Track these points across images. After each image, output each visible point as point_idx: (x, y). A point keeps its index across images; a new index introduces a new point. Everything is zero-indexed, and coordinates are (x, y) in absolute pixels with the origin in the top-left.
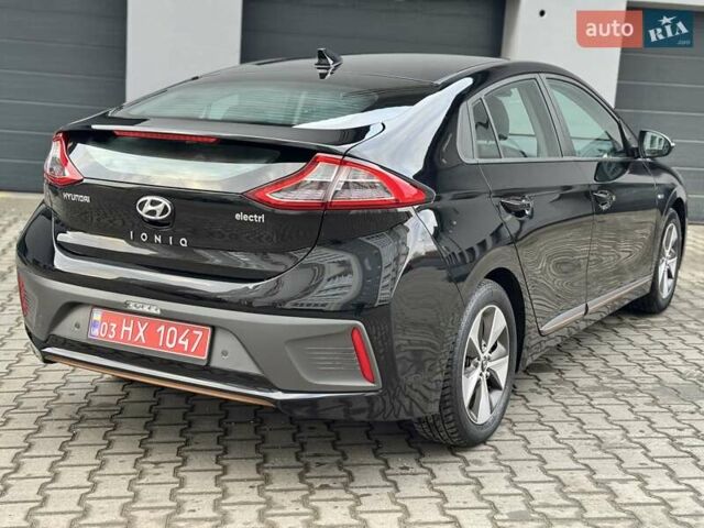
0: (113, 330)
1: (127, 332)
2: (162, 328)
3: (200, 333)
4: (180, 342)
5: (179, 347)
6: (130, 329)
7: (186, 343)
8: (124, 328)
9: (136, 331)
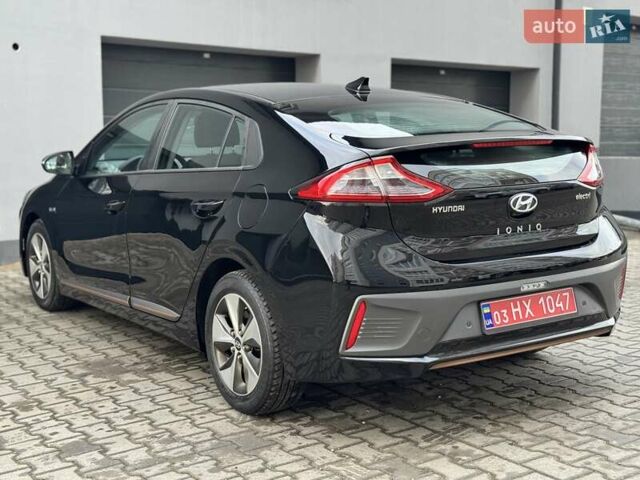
0: (505, 315)
1: (517, 313)
2: (542, 300)
3: (567, 294)
4: (557, 305)
5: (558, 310)
6: (519, 309)
7: (561, 305)
8: (514, 310)
9: (524, 309)
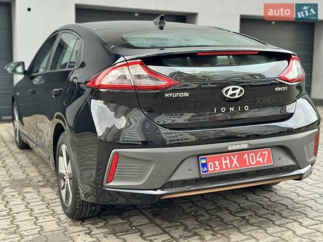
0: (217, 165)
1: (226, 164)
2: (246, 156)
3: (266, 152)
4: (258, 160)
5: (258, 163)
6: (228, 161)
7: (261, 159)
8: (224, 162)
9: (231, 162)
